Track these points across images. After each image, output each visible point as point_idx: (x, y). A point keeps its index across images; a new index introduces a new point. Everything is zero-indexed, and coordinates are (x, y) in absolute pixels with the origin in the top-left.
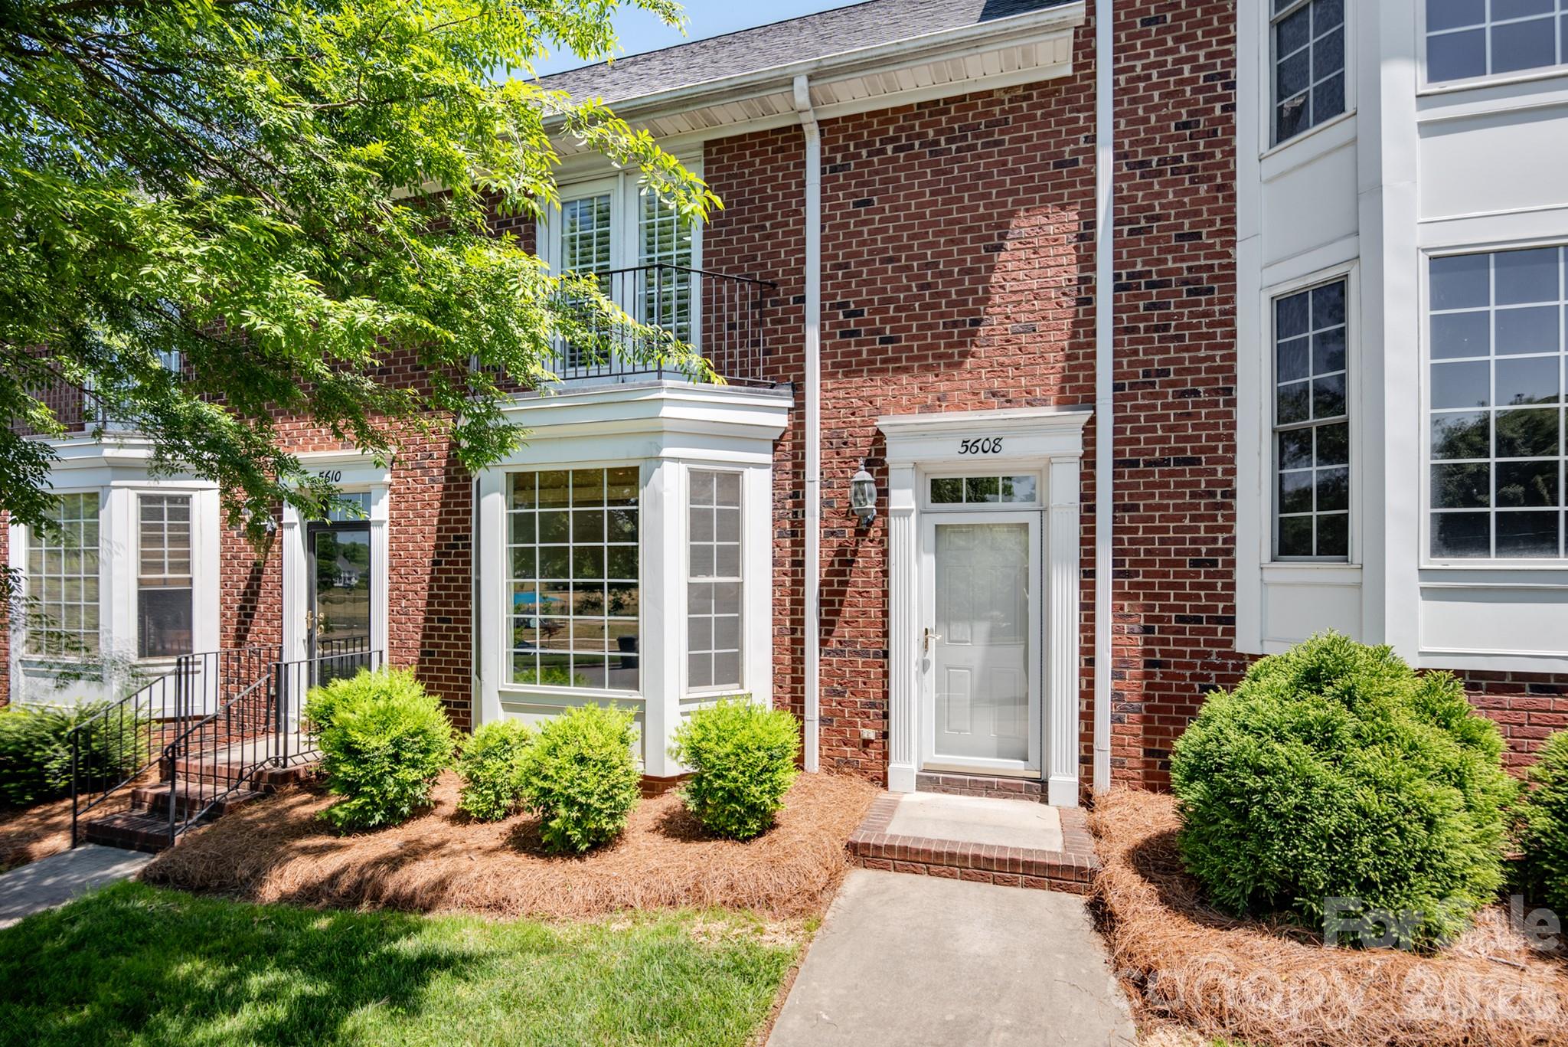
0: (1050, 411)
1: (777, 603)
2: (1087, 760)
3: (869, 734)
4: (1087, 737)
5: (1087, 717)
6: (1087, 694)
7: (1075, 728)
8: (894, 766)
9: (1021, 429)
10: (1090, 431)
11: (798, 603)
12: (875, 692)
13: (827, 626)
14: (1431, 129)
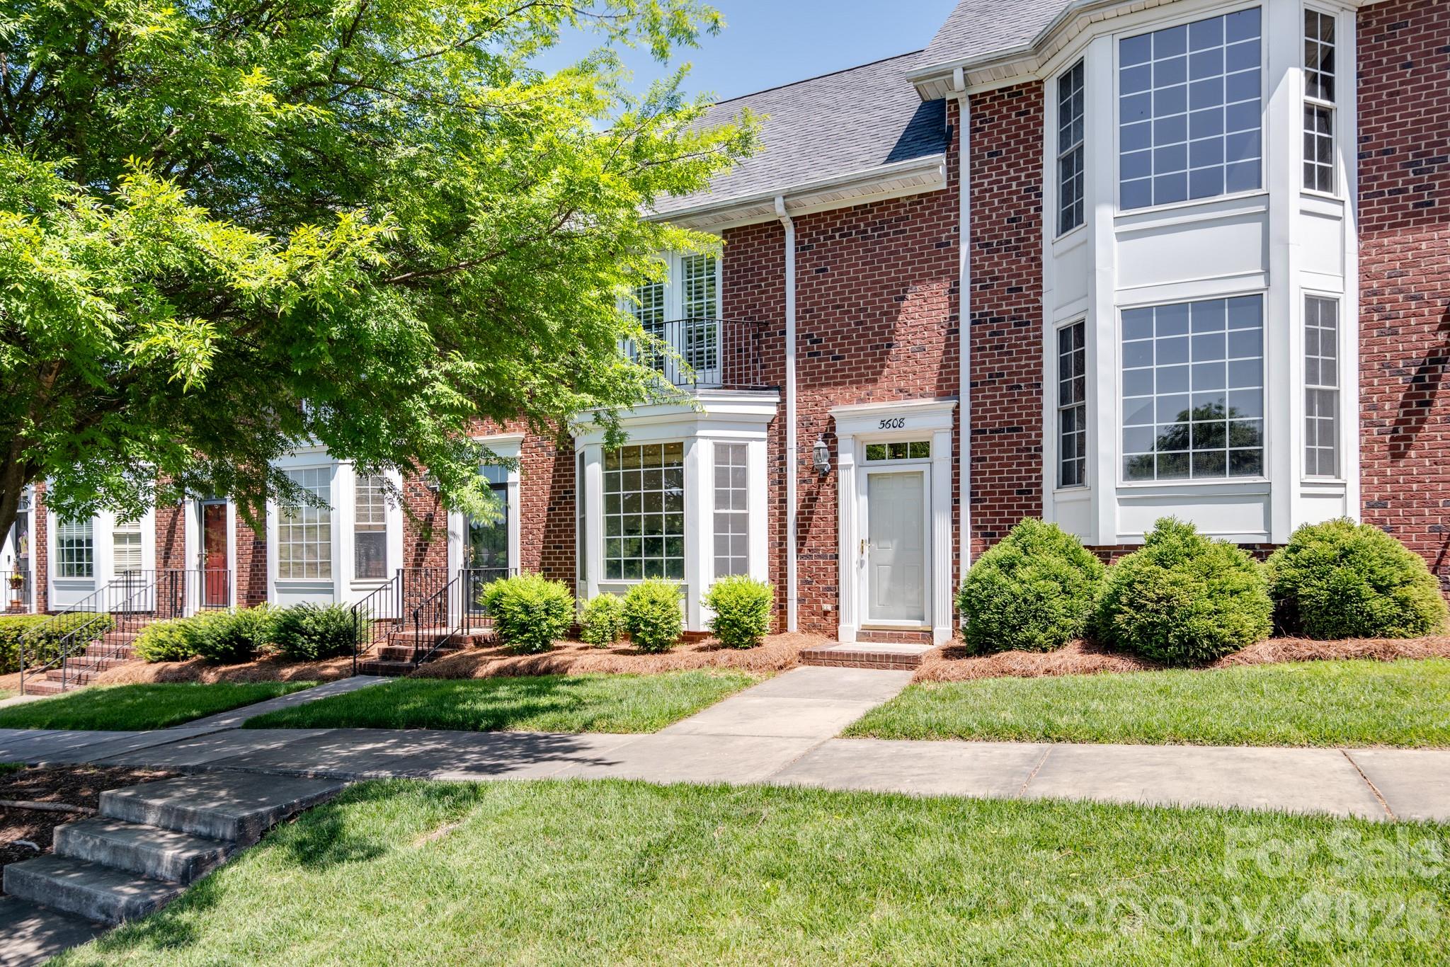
1: (771, 527)
3: (827, 607)
6: (957, 576)
7: (949, 597)
8: (842, 626)
9: (916, 412)
10: (956, 412)
11: (784, 526)
12: (830, 581)
13: (801, 540)
14: (1122, 237)
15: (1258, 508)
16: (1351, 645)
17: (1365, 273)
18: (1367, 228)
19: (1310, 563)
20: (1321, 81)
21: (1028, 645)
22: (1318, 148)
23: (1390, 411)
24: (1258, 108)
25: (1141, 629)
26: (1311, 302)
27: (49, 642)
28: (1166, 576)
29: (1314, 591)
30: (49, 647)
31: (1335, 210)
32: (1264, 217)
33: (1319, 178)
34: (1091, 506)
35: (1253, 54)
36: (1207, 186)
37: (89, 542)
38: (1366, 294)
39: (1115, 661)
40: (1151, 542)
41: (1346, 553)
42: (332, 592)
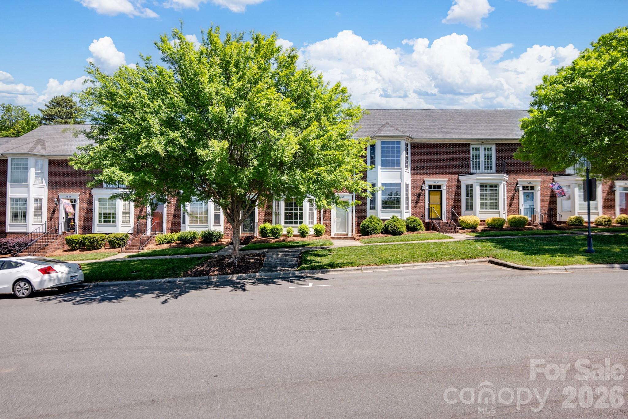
0: (348, 194)
1: (317, 215)
2: (352, 232)
3: (329, 230)
4: (352, 229)
5: (352, 227)
6: (352, 224)
7: (351, 228)
8: (331, 233)
9: (345, 196)
10: (353, 196)
11: (320, 215)
12: (329, 225)
13: (324, 218)
14: (382, 171)
15: (400, 214)
16: (416, 232)
17: (412, 181)
18: (412, 174)
19: (411, 222)
20: (407, 153)
21: (375, 233)
22: (407, 162)
23: (414, 201)
24: (400, 156)
25: (392, 230)
26: (406, 184)
27: (118, 240)
28: (395, 223)
29: (411, 225)
30: (117, 242)
31: (408, 171)
32: (401, 172)
33: (407, 167)
34: (377, 213)
35: (399, 148)
36: (393, 166)
37: (114, 214)
38: (412, 184)
39: (388, 235)
40: (392, 219)
41: (415, 220)
42: (208, 227)
